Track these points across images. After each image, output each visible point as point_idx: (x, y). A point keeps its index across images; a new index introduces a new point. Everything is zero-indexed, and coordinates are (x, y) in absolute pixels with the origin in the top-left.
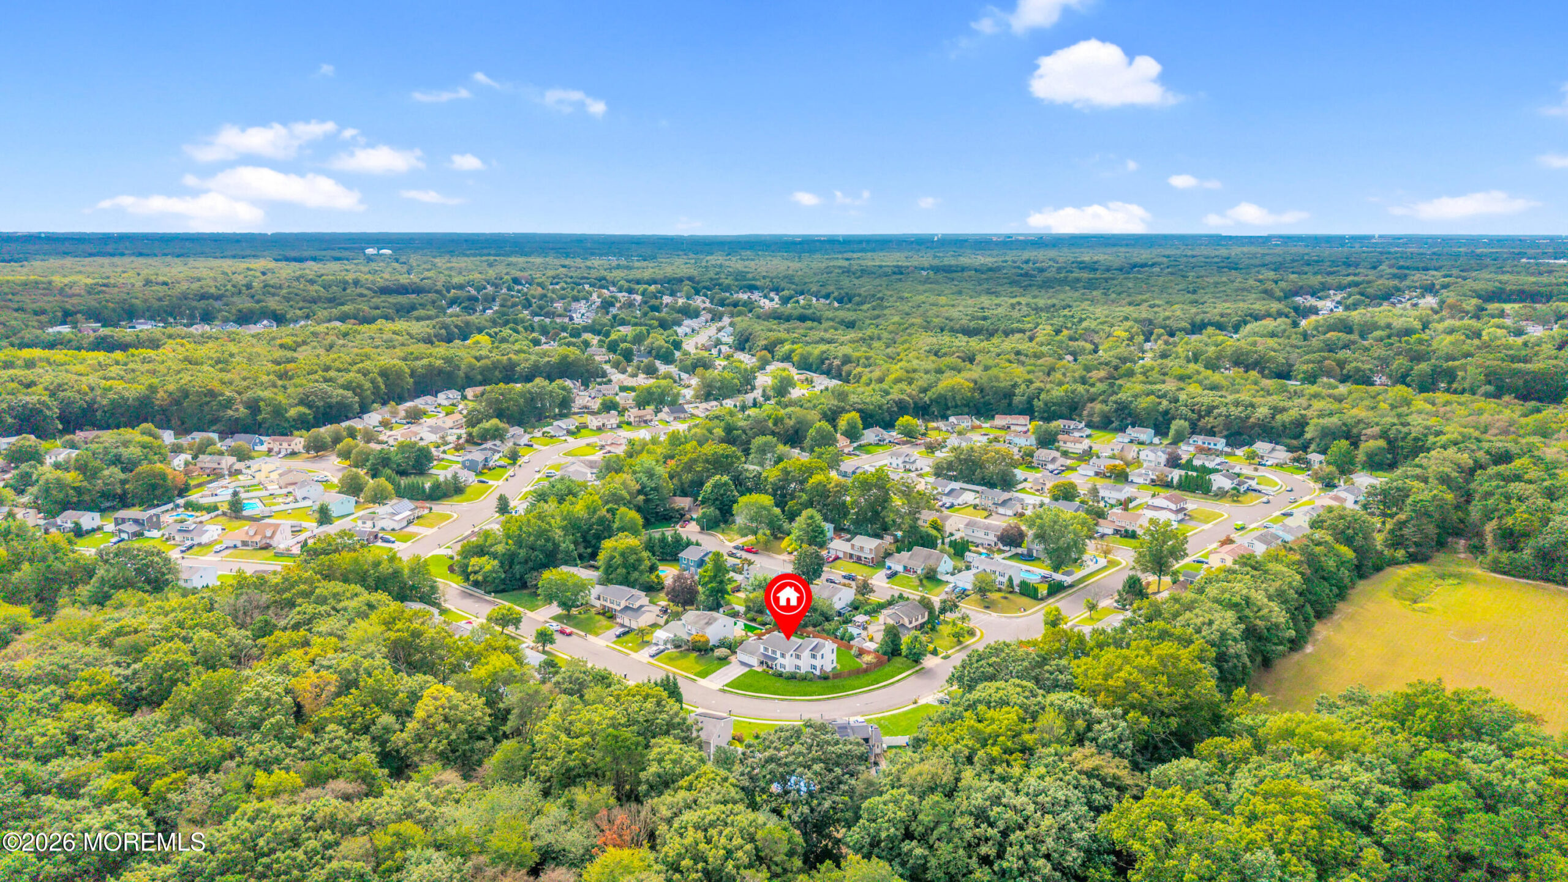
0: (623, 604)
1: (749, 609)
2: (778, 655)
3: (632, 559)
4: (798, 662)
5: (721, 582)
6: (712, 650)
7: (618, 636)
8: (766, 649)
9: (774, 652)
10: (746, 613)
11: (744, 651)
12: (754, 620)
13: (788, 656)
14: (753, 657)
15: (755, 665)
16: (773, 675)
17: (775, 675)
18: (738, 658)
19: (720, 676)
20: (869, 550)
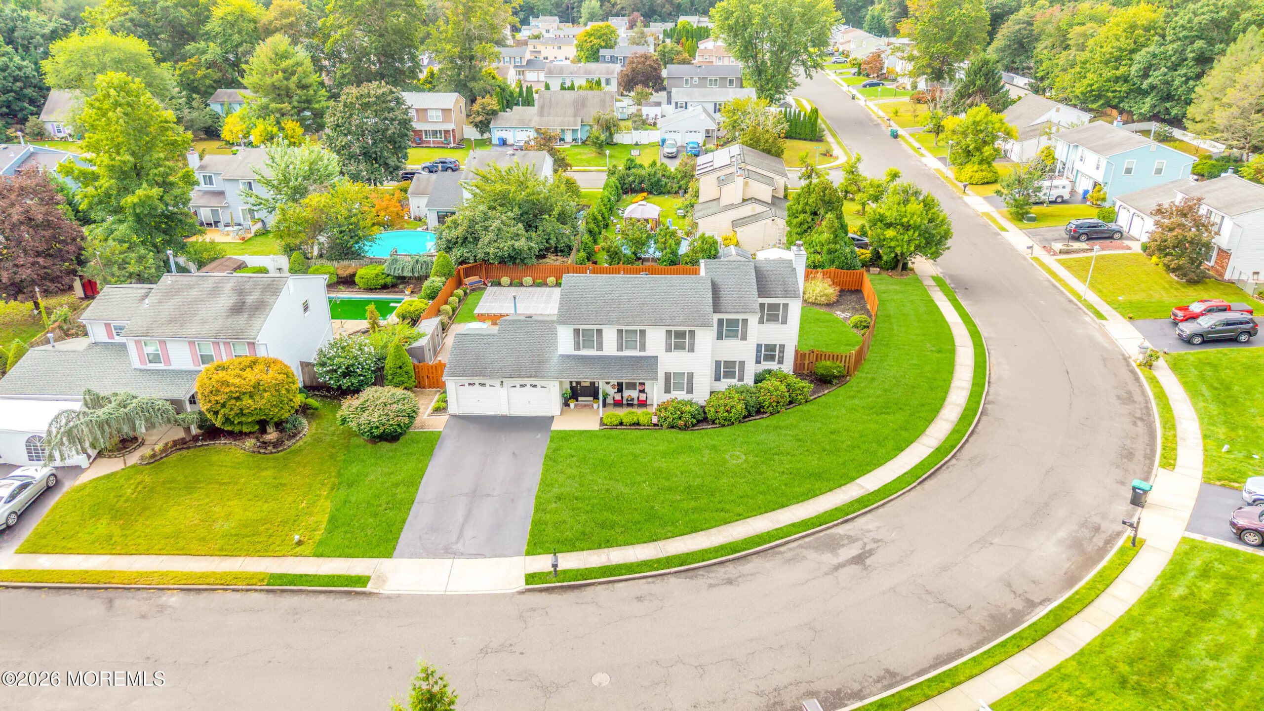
2: (655, 340)
4: (730, 350)
8: (588, 337)
9: (630, 337)
13: (705, 337)
14: (535, 386)
15: (549, 414)
16: (673, 427)
17: (681, 423)
18: (453, 409)
19: (461, 519)
20: (440, 113)
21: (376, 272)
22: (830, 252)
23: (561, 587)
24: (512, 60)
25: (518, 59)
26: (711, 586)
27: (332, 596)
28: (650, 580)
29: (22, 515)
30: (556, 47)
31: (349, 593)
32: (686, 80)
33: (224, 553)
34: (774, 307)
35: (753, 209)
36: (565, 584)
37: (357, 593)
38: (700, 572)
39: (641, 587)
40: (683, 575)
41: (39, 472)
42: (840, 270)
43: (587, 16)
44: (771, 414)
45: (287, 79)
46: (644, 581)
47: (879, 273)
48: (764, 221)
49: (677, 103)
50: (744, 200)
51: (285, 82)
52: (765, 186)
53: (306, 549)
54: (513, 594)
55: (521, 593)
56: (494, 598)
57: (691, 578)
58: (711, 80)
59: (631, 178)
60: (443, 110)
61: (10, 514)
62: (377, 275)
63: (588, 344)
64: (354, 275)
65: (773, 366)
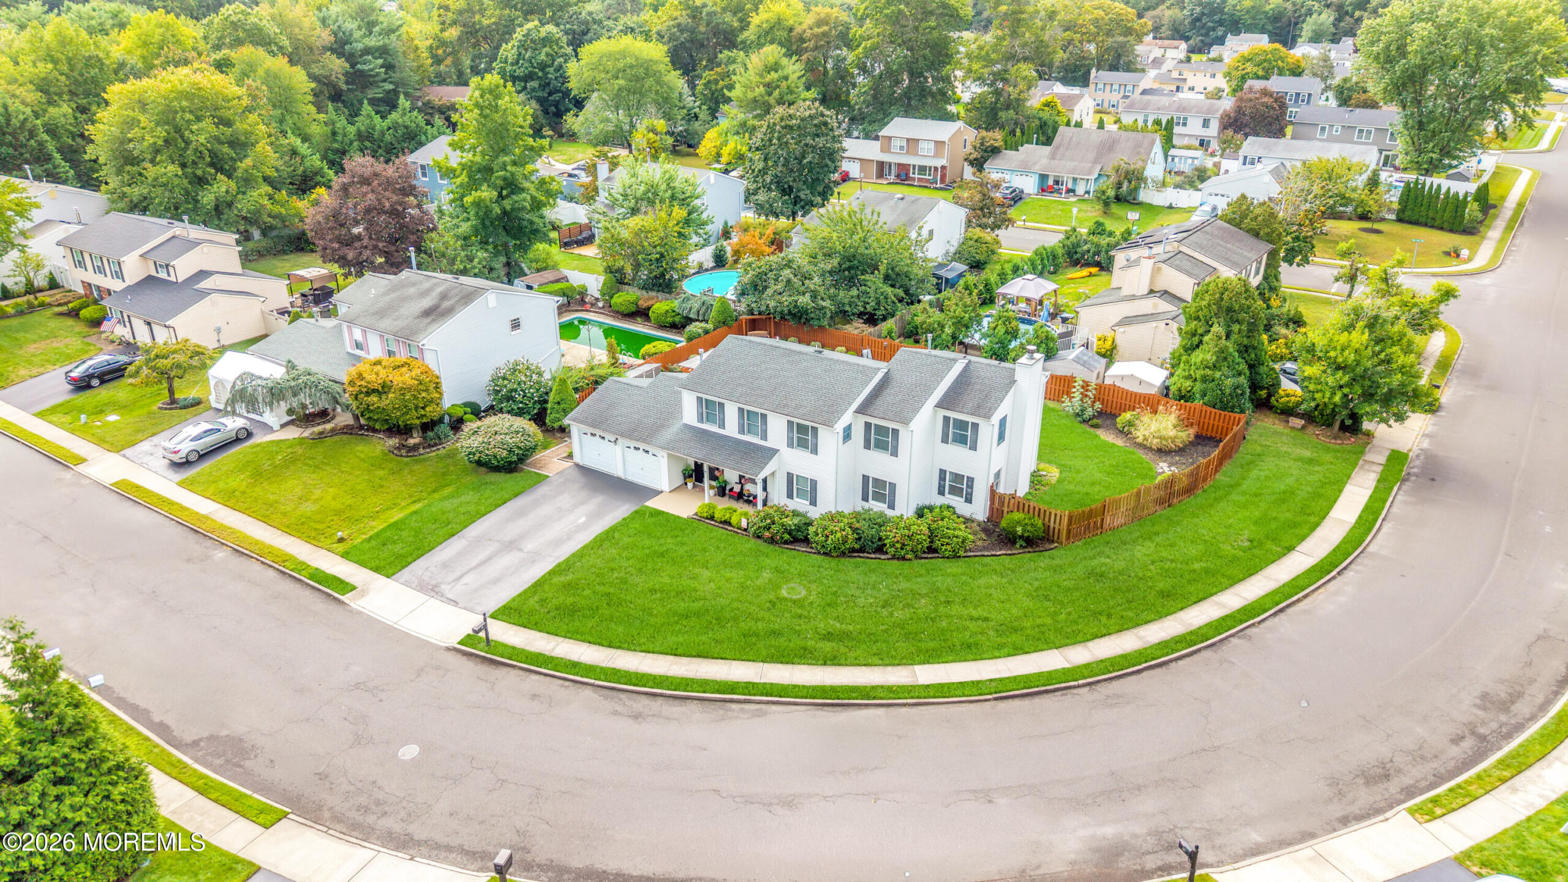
0: (134, 269)
1: (618, 279)
2: (777, 430)
3: (203, 133)
4: (879, 465)
5: (511, 186)
6: (457, 425)
7: (82, 385)
8: (710, 410)
9: (751, 420)
10: (609, 292)
11: (599, 424)
12: (640, 313)
13: (828, 439)
14: (647, 452)
15: (658, 487)
16: (759, 537)
17: (767, 534)
18: (577, 459)
19: (474, 564)
20: (932, 145)
21: (667, 308)
22: (1205, 379)
23: (484, 658)
24: (1123, 87)
25: (1129, 88)
26: (615, 713)
27: (317, 594)
28: (567, 683)
29: (203, 456)
30: (1208, 75)
31: (330, 595)
32: (1323, 129)
33: (290, 529)
34: (962, 425)
35: (1155, 306)
36: (489, 656)
37: (335, 599)
38: (623, 696)
39: (553, 687)
40: (606, 692)
41: (233, 424)
42: (1209, 409)
43: (1310, 34)
44: (893, 558)
45: (770, 94)
46: (561, 682)
47: (1303, 427)
48: (1154, 324)
49: (1245, 157)
50: (1152, 291)
51: (766, 98)
52: (1184, 277)
53: (341, 547)
54: (441, 647)
55: (448, 649)
56: (423, 644)
57: (606, 698)
58: (1361, 131)
59: (1085, 248)
60: (936, 142)
61: (192, 451)
62: (667, 311)
63: (710, 419)
64: (649, 308)
65: (958, 502)
